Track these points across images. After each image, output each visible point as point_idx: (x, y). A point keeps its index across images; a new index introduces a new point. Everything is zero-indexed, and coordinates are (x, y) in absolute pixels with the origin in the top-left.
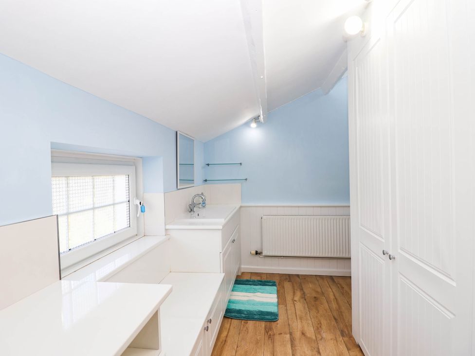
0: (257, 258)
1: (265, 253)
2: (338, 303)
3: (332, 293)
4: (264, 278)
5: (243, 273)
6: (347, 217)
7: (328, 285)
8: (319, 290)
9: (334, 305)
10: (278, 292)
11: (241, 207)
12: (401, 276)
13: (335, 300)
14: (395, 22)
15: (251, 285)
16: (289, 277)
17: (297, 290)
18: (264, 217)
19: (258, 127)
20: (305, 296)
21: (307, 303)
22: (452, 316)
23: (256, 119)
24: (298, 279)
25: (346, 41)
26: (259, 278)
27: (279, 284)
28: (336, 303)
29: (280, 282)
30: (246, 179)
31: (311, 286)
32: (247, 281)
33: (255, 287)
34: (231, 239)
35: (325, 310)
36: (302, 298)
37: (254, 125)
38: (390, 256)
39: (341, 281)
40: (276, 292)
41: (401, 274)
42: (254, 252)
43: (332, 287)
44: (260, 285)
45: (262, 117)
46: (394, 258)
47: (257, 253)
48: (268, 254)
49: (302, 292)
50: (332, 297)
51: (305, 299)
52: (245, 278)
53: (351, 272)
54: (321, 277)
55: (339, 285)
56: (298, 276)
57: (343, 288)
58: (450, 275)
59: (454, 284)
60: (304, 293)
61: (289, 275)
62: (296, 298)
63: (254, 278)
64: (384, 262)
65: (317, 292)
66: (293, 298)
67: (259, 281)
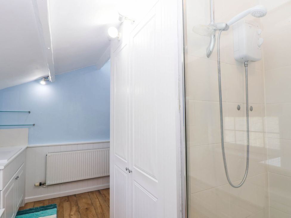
0: (41, 188)
1: (48, 183)
2: (102, 208)
3: (98, 202)
4: (46, 204)
5: (26, 204)
6: (108, 149)
7: (96, 197)
8: (90, 202)
9: (99, 210)
10: (58, 212)
11: (27, 148)
12: (135, 182)
13: (100, 206)
14: (134, 38)
15: (33, 212)
16: (68, 198)
17: (73, 207)
18: (49, 155)
19: (47, 84)
20: (79, 209)
21: (80, 214)
22: (156, 199)
23: (46, 78)
24: (75, 198)
25: (110, 40)
26: (41, 205)
27: (59, 206)
28: (101, 209)
29: (60, 204)
30: (34, 125)
31: (84, 201)
32: (30, 209)
33: (37, 213)
34: (15, 176)
35: (93, 215)
36: (77, 211)
37: (43, 82)
38: (129, 171)
39: (105, 192)
40: (56, 212)
41: (135, 180)
42: (38, 184)
43: (98, 198)
44: (43, 210)
45: (50, 77)
46: (132, 172)
47: (41, 184)
48: (51, 183)
49: (77, 207)
50: (98, 205)
51: (79, 212)
52: (28, 208)
53: (109, 185)
54: (92, 192)
55: (103, 196)
56: (75, 195)
57: (106, 196)
58: (155, 177)
59: (157, 181)
60: (79, 207)
61: (68, 197)
62: (72, 213)
63: (37, 206)
64: (126, 175)
65: (88, 204)
66: (70, 213)
67: (42, 207)
